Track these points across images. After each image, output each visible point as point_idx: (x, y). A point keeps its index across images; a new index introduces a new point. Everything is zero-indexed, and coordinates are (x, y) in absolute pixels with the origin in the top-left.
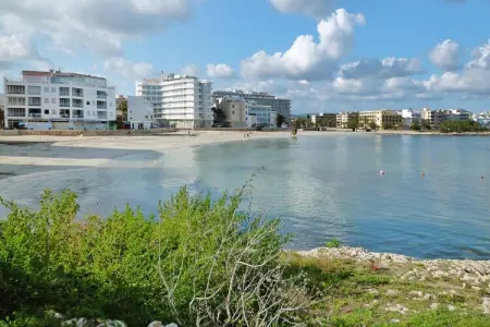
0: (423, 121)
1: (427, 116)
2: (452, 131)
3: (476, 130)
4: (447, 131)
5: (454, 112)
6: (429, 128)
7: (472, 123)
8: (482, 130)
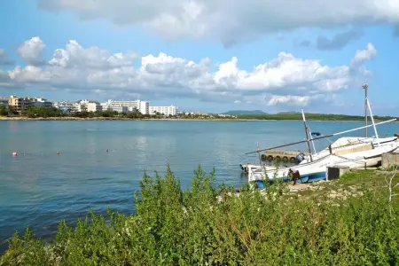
0: (10, 107)
1: (14, 102)
2: (38, 116)
3: (59, 116)
4: (34, 117)
5: (39, 100)
6: (16, 114)
7: (55, 109)
8: (64, 115)
